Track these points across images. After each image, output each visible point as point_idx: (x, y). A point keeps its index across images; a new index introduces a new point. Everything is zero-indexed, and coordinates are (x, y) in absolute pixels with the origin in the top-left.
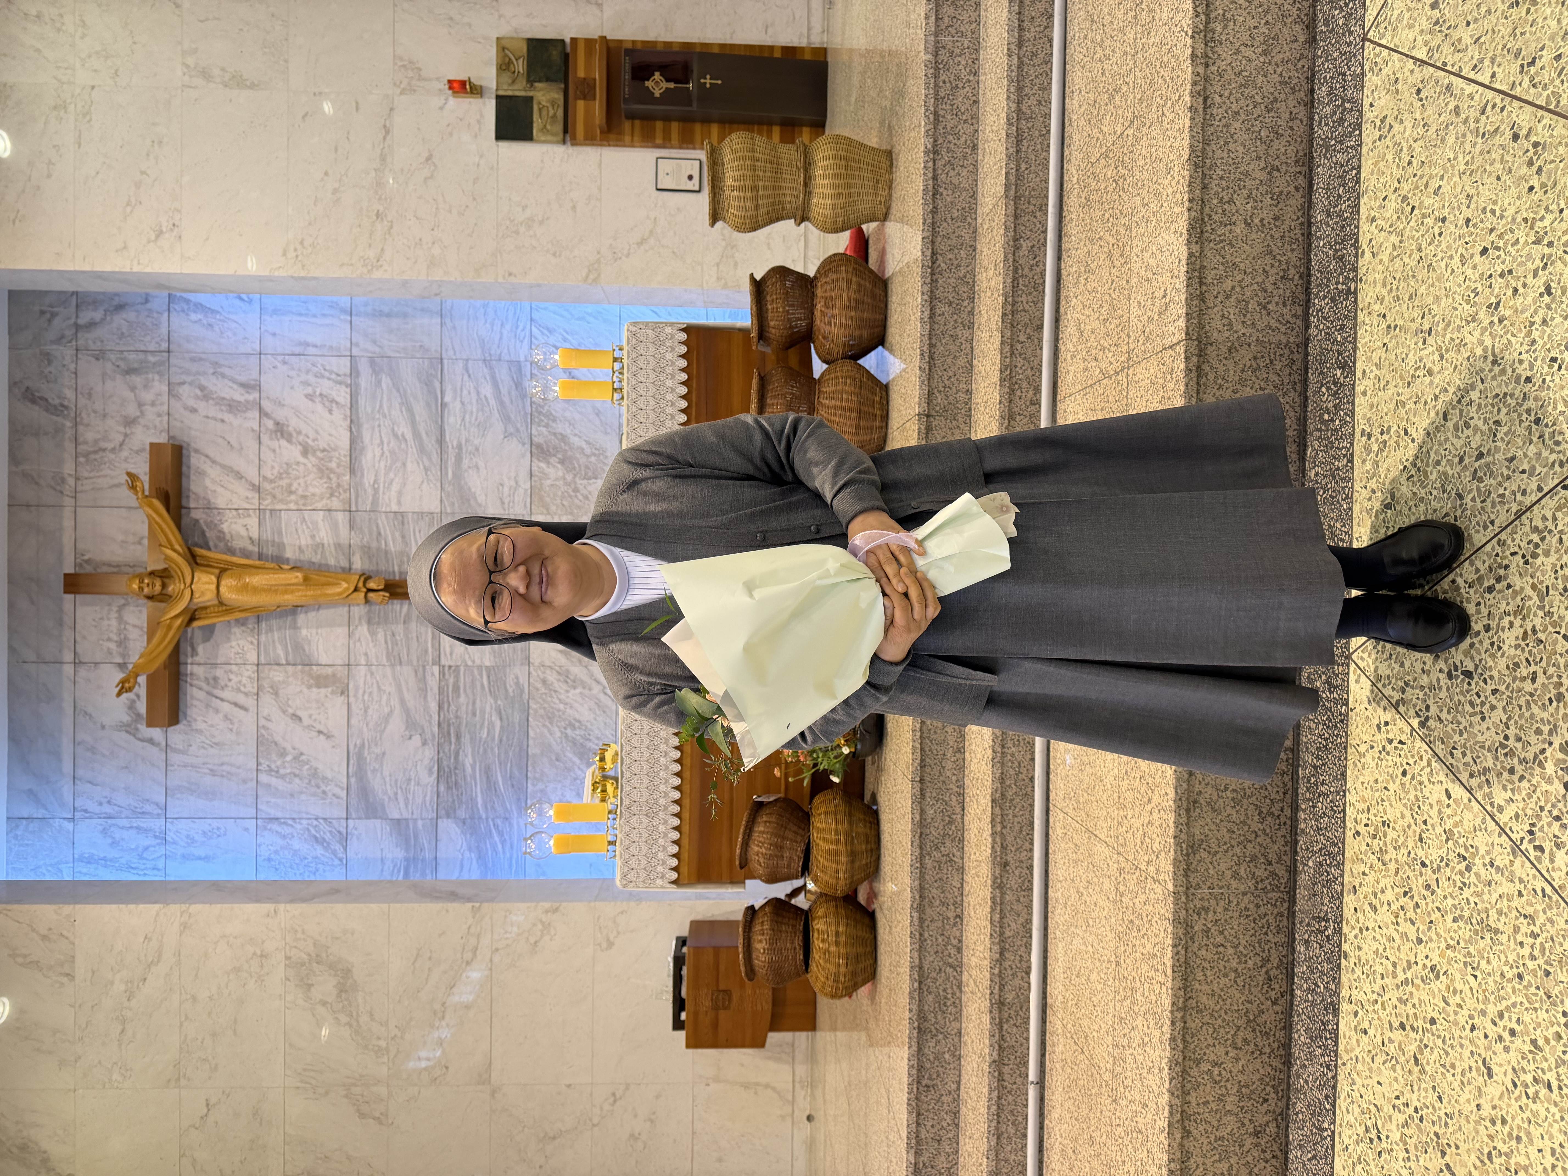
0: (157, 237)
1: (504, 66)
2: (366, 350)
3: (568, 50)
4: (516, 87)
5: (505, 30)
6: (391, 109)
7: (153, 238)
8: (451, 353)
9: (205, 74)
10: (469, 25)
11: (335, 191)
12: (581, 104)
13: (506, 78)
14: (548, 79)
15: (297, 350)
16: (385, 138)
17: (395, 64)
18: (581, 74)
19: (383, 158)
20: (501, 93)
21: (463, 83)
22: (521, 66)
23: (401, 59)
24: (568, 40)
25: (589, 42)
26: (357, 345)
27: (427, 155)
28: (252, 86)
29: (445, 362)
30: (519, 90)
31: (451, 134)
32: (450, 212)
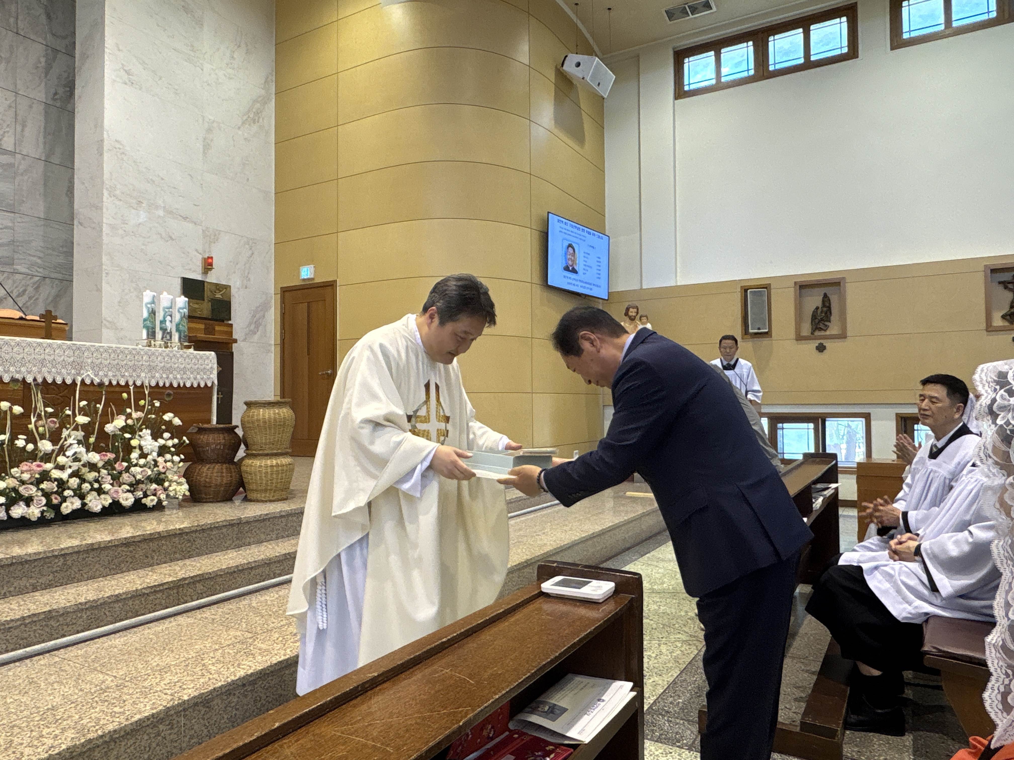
0: (126, 71)
1: (218, 287)
2: (20, 164)
3: (225, 322)
4: (209, 293)
5: (233, 291)
6: (195, 224)
7: (125, 68)
8: (19, 220)
9: (209, 130)
10: (235, 272)
11: (154, 181)
12: (202, 326)
13: (213, 288)
14: (213, 310)
15: (19, 118)
16: (181, 216)
17: (217, 230)
18: (217, 328)
19: (171, 212)
20: (206, 284)
21: (211, 264)
22: (218, 296)
23: (219, 234)
24: (230, 322)
25: (231, 333)
26: (24, 159)
27: (173, 237)
28: (204, 153)
29: (12, 215)
30: (207, 293)
31: (184, 253)
32: (143, 245)
